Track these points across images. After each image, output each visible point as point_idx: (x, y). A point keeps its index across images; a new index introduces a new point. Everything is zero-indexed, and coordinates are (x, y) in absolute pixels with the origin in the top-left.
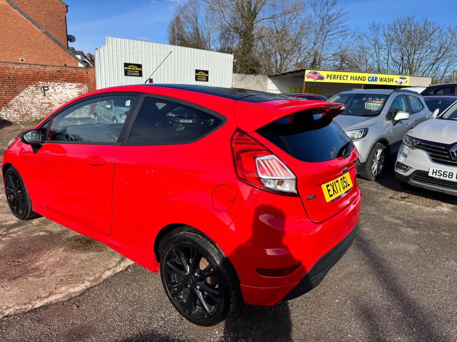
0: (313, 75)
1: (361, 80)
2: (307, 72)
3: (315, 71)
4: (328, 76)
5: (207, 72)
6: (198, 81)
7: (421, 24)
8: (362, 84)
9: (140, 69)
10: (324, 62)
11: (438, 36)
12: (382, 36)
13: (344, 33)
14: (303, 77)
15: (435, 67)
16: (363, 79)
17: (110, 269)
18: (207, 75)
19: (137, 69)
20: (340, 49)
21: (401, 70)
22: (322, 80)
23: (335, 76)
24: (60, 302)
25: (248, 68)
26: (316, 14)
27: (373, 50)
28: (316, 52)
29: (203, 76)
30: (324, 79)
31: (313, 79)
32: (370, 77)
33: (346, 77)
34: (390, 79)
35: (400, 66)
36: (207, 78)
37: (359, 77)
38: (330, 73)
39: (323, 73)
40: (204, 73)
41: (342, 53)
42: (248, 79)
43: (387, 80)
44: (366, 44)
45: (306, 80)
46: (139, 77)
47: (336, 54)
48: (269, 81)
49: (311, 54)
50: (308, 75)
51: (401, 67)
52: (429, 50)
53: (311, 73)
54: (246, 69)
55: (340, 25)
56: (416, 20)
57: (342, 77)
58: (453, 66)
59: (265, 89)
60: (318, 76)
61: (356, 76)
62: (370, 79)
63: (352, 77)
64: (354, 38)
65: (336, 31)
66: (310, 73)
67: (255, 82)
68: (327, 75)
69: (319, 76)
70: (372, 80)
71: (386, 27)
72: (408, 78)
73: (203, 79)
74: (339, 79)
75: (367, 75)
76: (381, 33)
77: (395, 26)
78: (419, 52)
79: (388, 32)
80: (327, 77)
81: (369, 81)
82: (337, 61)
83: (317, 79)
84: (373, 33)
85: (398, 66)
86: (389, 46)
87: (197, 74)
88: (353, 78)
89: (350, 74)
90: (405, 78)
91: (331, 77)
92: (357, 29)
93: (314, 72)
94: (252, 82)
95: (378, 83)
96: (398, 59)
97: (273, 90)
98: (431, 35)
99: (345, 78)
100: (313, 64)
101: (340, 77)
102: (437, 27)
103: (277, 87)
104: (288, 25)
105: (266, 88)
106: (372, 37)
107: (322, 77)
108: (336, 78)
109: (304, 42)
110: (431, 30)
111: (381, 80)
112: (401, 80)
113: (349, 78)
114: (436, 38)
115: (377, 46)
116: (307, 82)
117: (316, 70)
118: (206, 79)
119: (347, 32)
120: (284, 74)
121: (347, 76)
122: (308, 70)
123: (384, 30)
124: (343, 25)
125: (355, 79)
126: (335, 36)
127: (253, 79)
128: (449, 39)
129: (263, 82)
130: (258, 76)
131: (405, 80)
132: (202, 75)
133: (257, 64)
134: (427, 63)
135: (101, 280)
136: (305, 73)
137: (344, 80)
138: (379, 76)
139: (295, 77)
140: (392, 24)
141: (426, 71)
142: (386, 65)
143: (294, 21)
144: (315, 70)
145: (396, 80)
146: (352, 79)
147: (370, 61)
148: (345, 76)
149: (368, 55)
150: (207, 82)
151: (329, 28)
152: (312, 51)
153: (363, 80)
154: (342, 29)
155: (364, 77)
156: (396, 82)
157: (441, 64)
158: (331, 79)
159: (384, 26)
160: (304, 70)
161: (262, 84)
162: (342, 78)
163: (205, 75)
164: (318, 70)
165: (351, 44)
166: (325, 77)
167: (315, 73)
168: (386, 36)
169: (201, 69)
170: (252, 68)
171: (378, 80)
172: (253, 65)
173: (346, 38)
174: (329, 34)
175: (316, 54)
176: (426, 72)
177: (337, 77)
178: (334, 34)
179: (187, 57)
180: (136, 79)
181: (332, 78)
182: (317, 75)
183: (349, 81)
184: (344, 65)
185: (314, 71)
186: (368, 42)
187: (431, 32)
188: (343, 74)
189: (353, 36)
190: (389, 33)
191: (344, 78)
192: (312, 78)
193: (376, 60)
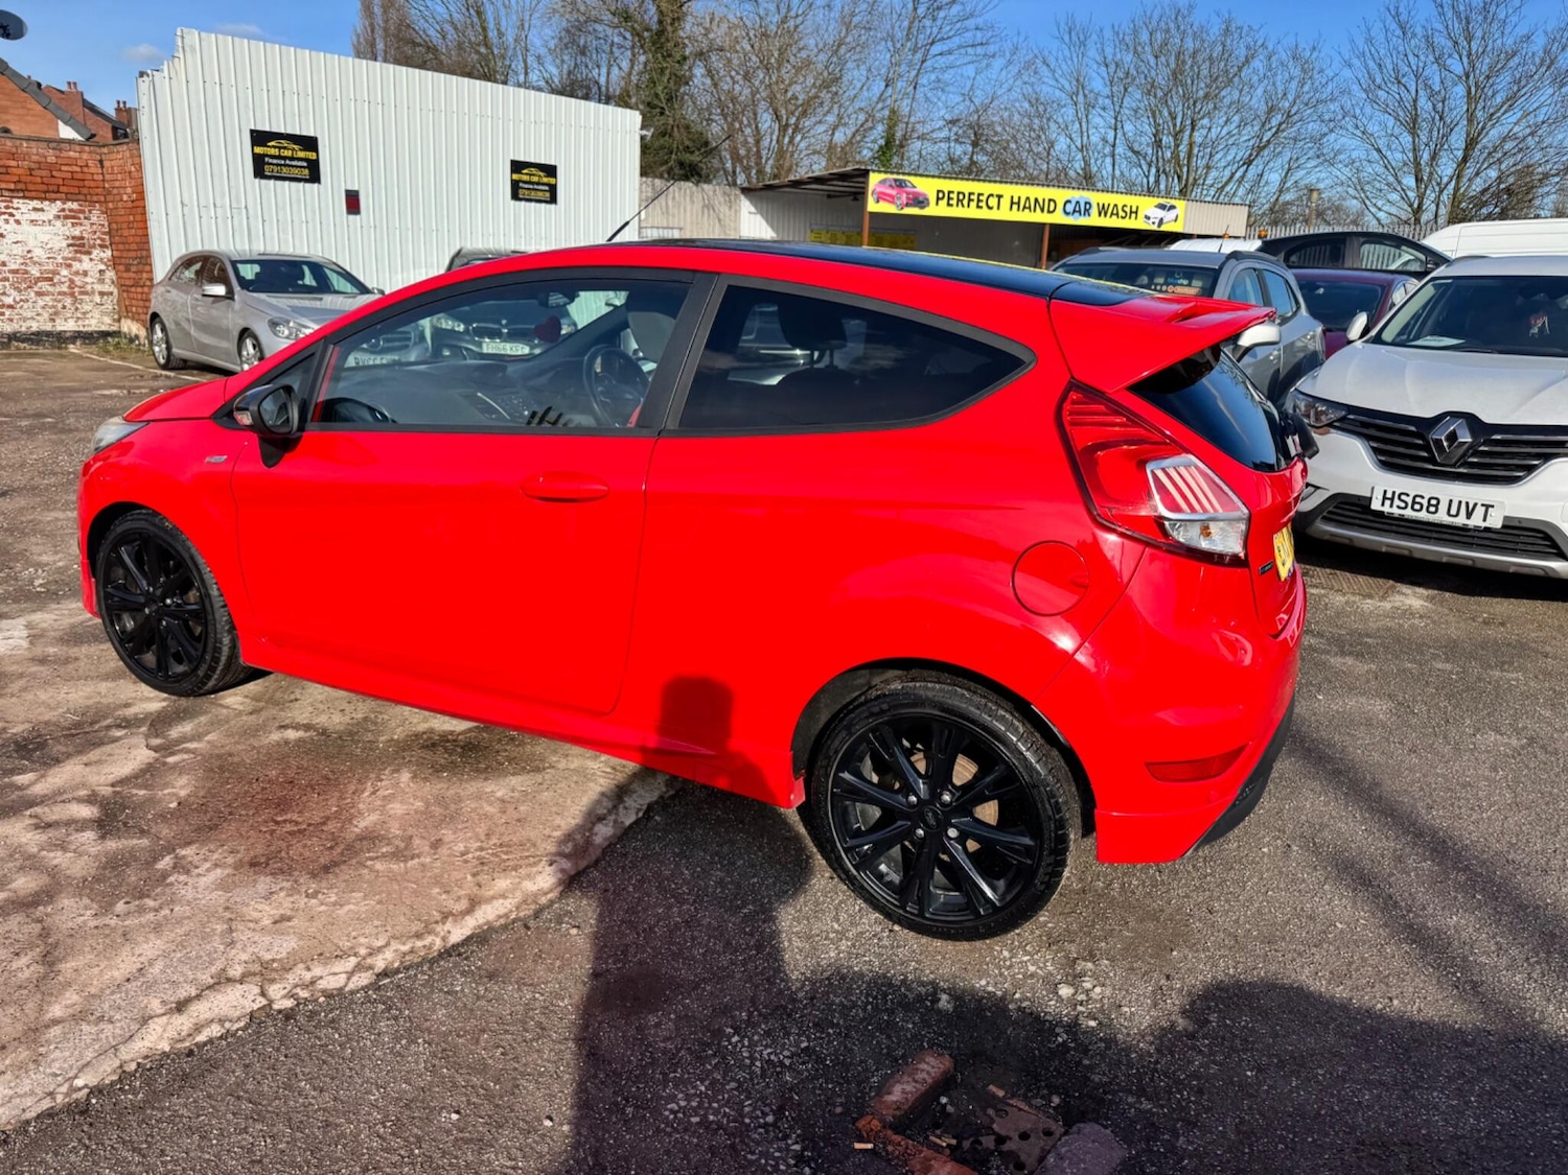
0: (893, 192)
1: (1042, 210)
2: (874, 179)
3: (901, 177)
4: (941, 195)
5: (551, 170)
6: (521, 200)
7: (1215, 30)
8: (1044, 224)
9: (312, 155)
10: (918, 144)
11: (1261, 73)
12: (1095, 66)
13: (979, 50)
14: (859, 195)
15: (1253, 171)
16: (1048, 206)
18: (552, 181)
19: (301, 154)
20: (968, 103)
21: (1152, 179)
22: (922, 208)
23: (961, 197)
25: (673, 156)
27: (1070, 112)
28: (893, 112)
29: (538, 184)
30: (928, 204)
31: (892, 202)
32: (1068, 201)
33: (996, 199)
34: (1128, 210)
35: (1150, 166)
36: (553, 189)
37: (1036, 200)
38: (949, 186)
39: (926, 186)
40: (542, 174)
41: (976, 117)
42: (674, 198)
43: (1121, 213)
44: (1048, 90)
45: (873, 206)
46: (308, 185)
47: (958, 120)
48: (746, 206)
49: (878, 115)
50: (879, 190)
51: (1153, 170)
52: (1236, 118)
53: (888, 183)
54: (667, 162)
55: (970, 23)
56: (1197, 18)
57: (983, 198)
58: (1304, 172)
59: (733, 233)
60: (908, 193)
61: (1028, 198)
62: (1070, 208)
63: (1016, 200)
64: (1014, 70)
65: (957, 41)
66: (883, 182)
67: (698, 206)
68: (938, 191)
69: (914, 193)
70: (1074, 211)
71: (1108, 34)
72: (1180, 204)
73: (540, 194)
74: (973, 204)
75: (1061, 195)
76: (1092, 53)
77: (1135, 32)
78: (1205, 121)
79: (1115, 54)
80: (938, 199)
81: (1067, 213)
82: (961, 143)
83: (907, 205)
84: (1067, 52)
85: (1145, 167)
86: (1117, 100)
87: (515, 177)
88: (1019, 204)
89: (1009, 191)
90: (1173, 207)
91: (949, 198)
92: (1022, 38)
93: (896, 180)
94: (688, 208)
95: (1094, 220)
96: (1145, 143)
98: (1240, 69)
99: (993, 202)
100: (884, 153)
101: (979, 201)
102: (1259, 43)
103: (773, 229)
105: (735, 230)
106: (1064, 66)
107: (921, 199)
108: (965, 202)
109: (854, 75)
110: (1242, 52)
111: (1103, 211)
112: (1160, 213)
113: (1006, 202)
114: (1255, 78)
115: (1081, 98)
116: (874, 215)
117: (904, 174)
118: (548, 194)
119: (992, 49)
120: (796, 184)
121: (1000, 197)
122: (876, 174)
123: (1102, 44)
124: (980, 21)
125: (1025, 207)
126: (951, 58)
127: (692, 198)
128: (1294, 85)
129: (724, 210)
130: (705, 186)
131: (1172, 214)
132: (535, 179)
133: (705, 146)
134: (1230, 158)
136: (866, 183)
137: (990, 208)
138: (1096, 198)
139: (829, 196)
140: (1126, 27)
141: (1227, 183)
142: (1109, 160)
144: (898, 173)
145: (1146, 213)
146: (1015, 207)
147: (1062, 143)
148: (992, 195)
149: (1053, 126)
150: (553, 206)
151: (935, 30)
152: (880, 105)
153: (1049, 212)
154: (975, 36)
155: (1050, 200)
156: (1147, 218)
157: (1271, 164)
158: (949, 205)
159: (1101, 31)
160: (865, 173)
161: (722, 216)
162: (983, 204)
163: (545, 180)
164: (909, 174)
165: (1005, 86)
166: (933, 199)
167: (900, 185)
168: (1107, 66)
169: (532, 160)
170: (687, 158)
171: (1094, 211)
172: (688, 147)
173: (987, 65)
174: (936, 49)
175: (893, 118)
176: (1228, 189)
177: (970, 200)
178: (950, 52)
179: (482, 116)
180: (298, 191)
181: (954, 202)
182: (907, 189)
183: (1005, 214)
184: (981, 158)
185: (895, 176)
186: (1053, 83)
187: (1243, 59)
188: (985, 188)
189: (1010, 62)
190: (1119, 56)
191: (990, 204)
192: (891, 199)
193: (1079, 144)
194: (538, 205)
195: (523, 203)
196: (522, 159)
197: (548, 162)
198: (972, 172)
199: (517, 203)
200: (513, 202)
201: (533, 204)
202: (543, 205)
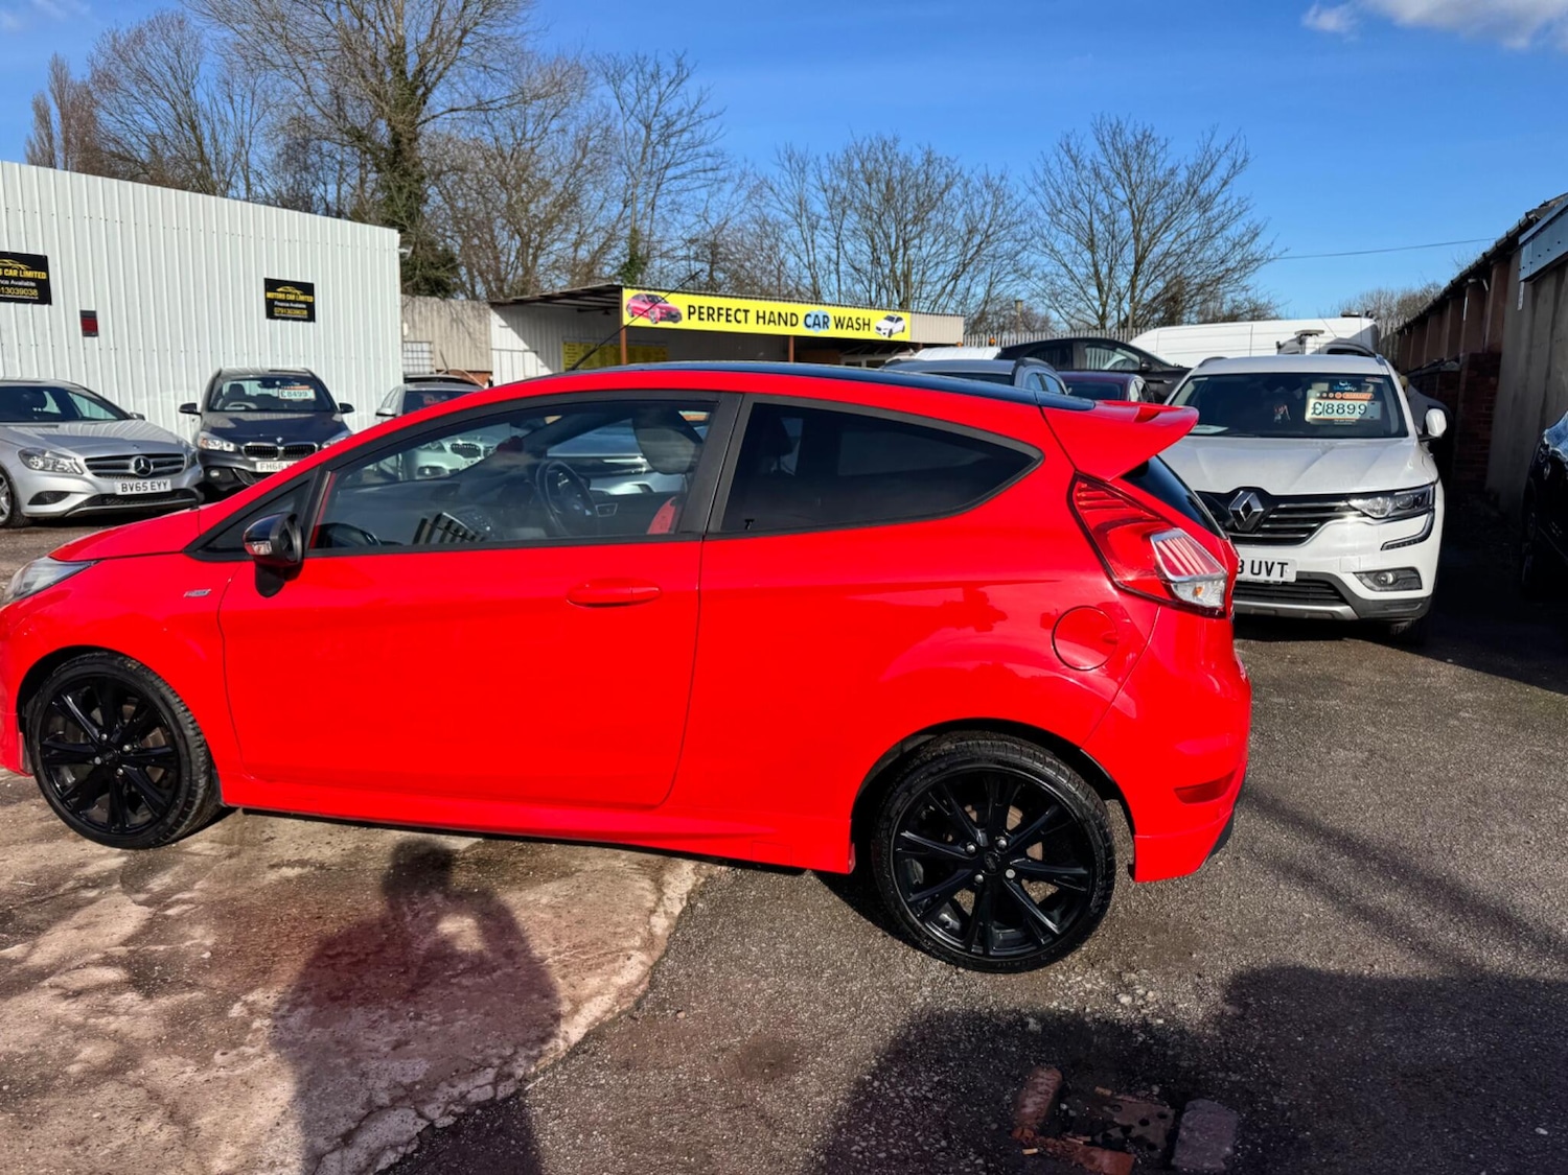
0: (647, 307)
1: (786, 324)
2: (628, 295)
3: (653, 293)
4: (692, 310)
5: (308, 289)
6: (277, 318)
7: (917, 161)
8: (788, 337)
9: (42, 275)
10: (658, 262)
11: (960, 197)
12: (814, 191)
13: (710, 175)
14: (615, 308)
15: (962, 285)
16: (790, 319)
17: (655, 911)
18: (309, 299)
19: (29, 274)
20: (703, 223)
21: (873, 294)
22: (676, 322)
23: (711, 311)
24: (620, 1015)
25: (418, 272)
26: (625, 109)
27: (795, 232)
28: (634, 231)
29: (295, 302)
30: (681, 318)
31: (648, 317)
32: (808, 315)
33: (743, 314)
34: (861, 322)
35: (870, 282)
36: (311, 308)
37: (780, 315)
38: (698, 301)
39: (679, 302)
40: (298, 292)
41: (712, 237)
43: (856, 326)
44: (775, 213)
45: (627, 319)
46: (37, 307)
47: (697, 240)
48: (495, 320)
49: (620, 234)
50: (632, 305)
51: (874, 286)
52: (942, 238)
53: (641, 299)
55: (702, 149)
56: (902, 149)
57: (731, 313)
58: (1003, 285)
59: (484, 346)
60: (661, 308)
61: (772, 313)
62: (810, 321)
63: (761, 314)
64: (744, 193)
65: (689, 166)
66: (636, 298)
67: (446, 320)
68: (690, 307)
69: (666, 308)
70: (814, 324)
71: (824, 161)
72: (905, 316)
73: (298, 312)
74: (723, 318)
75: (802, 310)
76: (811, 179)
77: (849, 160)
78: (916, 242)
79: (831, 180)
80: (690, 313)
81: (808, 326)
82: (699, 261)
83: (661, 319)
84: (788, 178)
85: (866, 283)
86: (837, 221)
87: (270, 295)
88: (764, 318)
89: (753, 306)
90: (899, 319)
91: (700, 313)
92: (749, 165)
93: (648, 296)
94: (436, 323)
95: (833, 332)
96: (864, 260)
97: (512, 351)
98: (941, 194)
99: (741, 316)
100: (628, 270)
101: (728, 315)
102: (956, 172)
103: (525, 341)
104: (536, 135)
105: (486, 343)
106: (787, 191)
107: (674, 313)
108: (715, 317)
109: (592, 196)
110: (942, 180)
111: (839, 323)
112: (890, 325)
113: (752, 316)
114: (956, 203)
115: (804, 219)
116: (628, 327)
117: (654, 290)
118: (305, 312)
119: (721, 174)
120: (548, 299)
121: (746, 311)
122: (629, 290)
123: (819, 171)
124: (711, 148)
125: (769, 321)
126: (684, 181)
127: (439, 312)
128: (988, 209)
129: (473, 324)
130: (453, 301)
131: (899, 326)
132: (292, 297)
133: (449, 263)
134: (940, 273)
135: (662, 944)
136: (620, 298)
137: (739, 322)
138: (833, 312)
139: (579, 311)
140: (840, 155)
141: (939, 296)
142: (834, 277)
143: (555, 125)
144: (649, 289)
145: (876, 325)
146: (761, 321)
147: (791, 261)
148: (739, 310)
149: (782, 246)
150: (312, 324)
151: (669, 156)
152: (621, 225)
153: (792, 325)
154: (704, 162)
155: (792, 314)
156: (879, 329)
157: (977, 279)
158: (700, 319)
159: (818, 159)
160: (619, 289)
161: (471, 330)
162: (732, 318)
163: (302, 298)
164: (660, 290)
165: (737, 209)
166: (684, 313)
167: (653, 301)
168: (825, 191)
169: (288, 279)
170: (433, 273)
171: (832, 324)
173: (719, 189)
174: (670, 173)
175: (635, 237)
176: (940, 301)
177: (719, 315)
178: (683, 176)
179: (231, 234)
180: (26, 313)
181: (705, 316)
182: (660, 304)
183: (751, 327)
184: (719, 276)
185: (647, 292)
186: (778, 206)
187: (943, 186)
188: (732, 303)
189: (739, 186)
190: (835, 182)
191: (738, 319)
192: (645, 314)
193: (805, 260)
194: (295, 323)
195: (279, 321)
196: (276, 277)
197: (304, 281)
198: (712, 288)
199: (273, 321)
200: (268, 321)
201: (290, 322)
202: (301, 323)
